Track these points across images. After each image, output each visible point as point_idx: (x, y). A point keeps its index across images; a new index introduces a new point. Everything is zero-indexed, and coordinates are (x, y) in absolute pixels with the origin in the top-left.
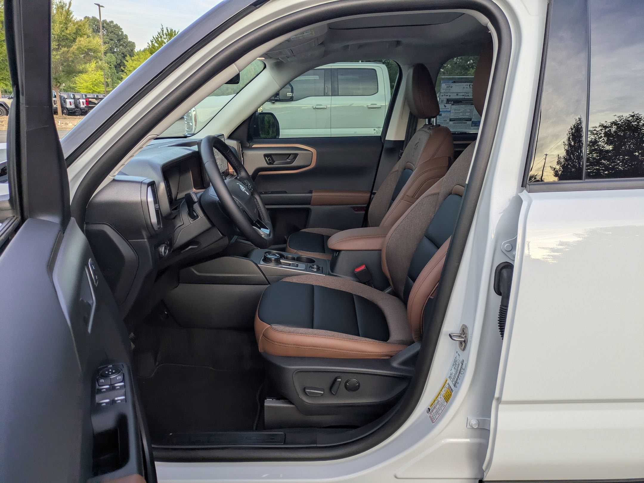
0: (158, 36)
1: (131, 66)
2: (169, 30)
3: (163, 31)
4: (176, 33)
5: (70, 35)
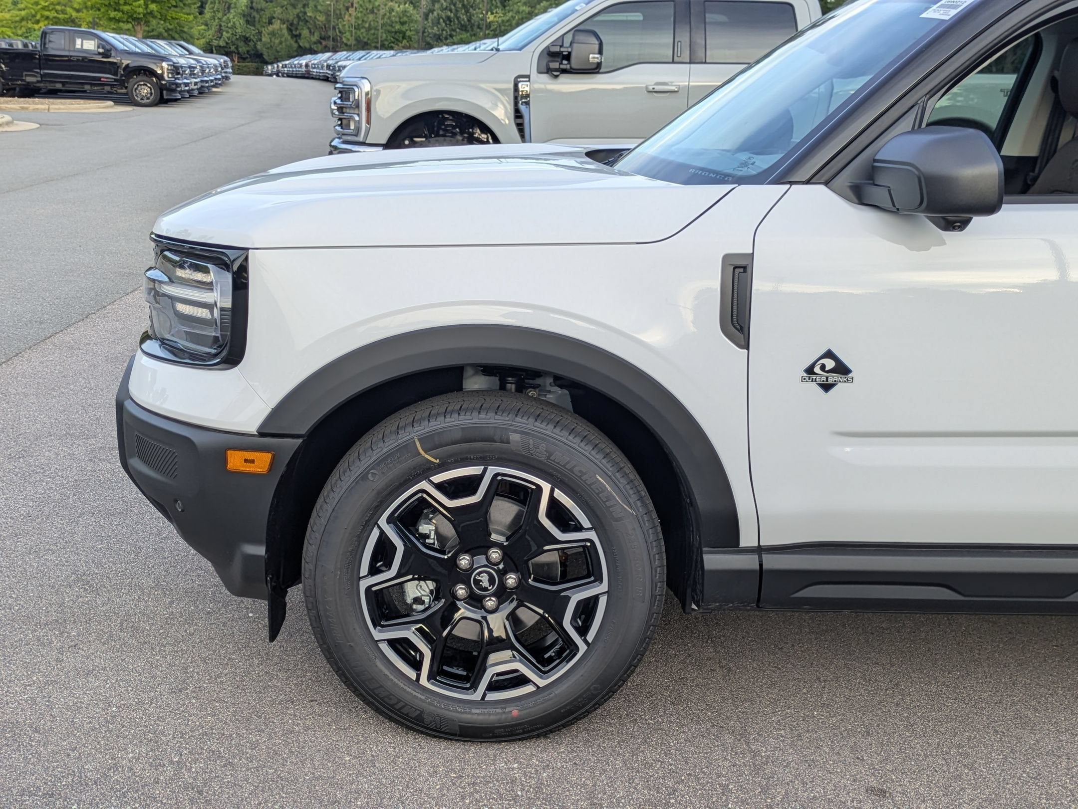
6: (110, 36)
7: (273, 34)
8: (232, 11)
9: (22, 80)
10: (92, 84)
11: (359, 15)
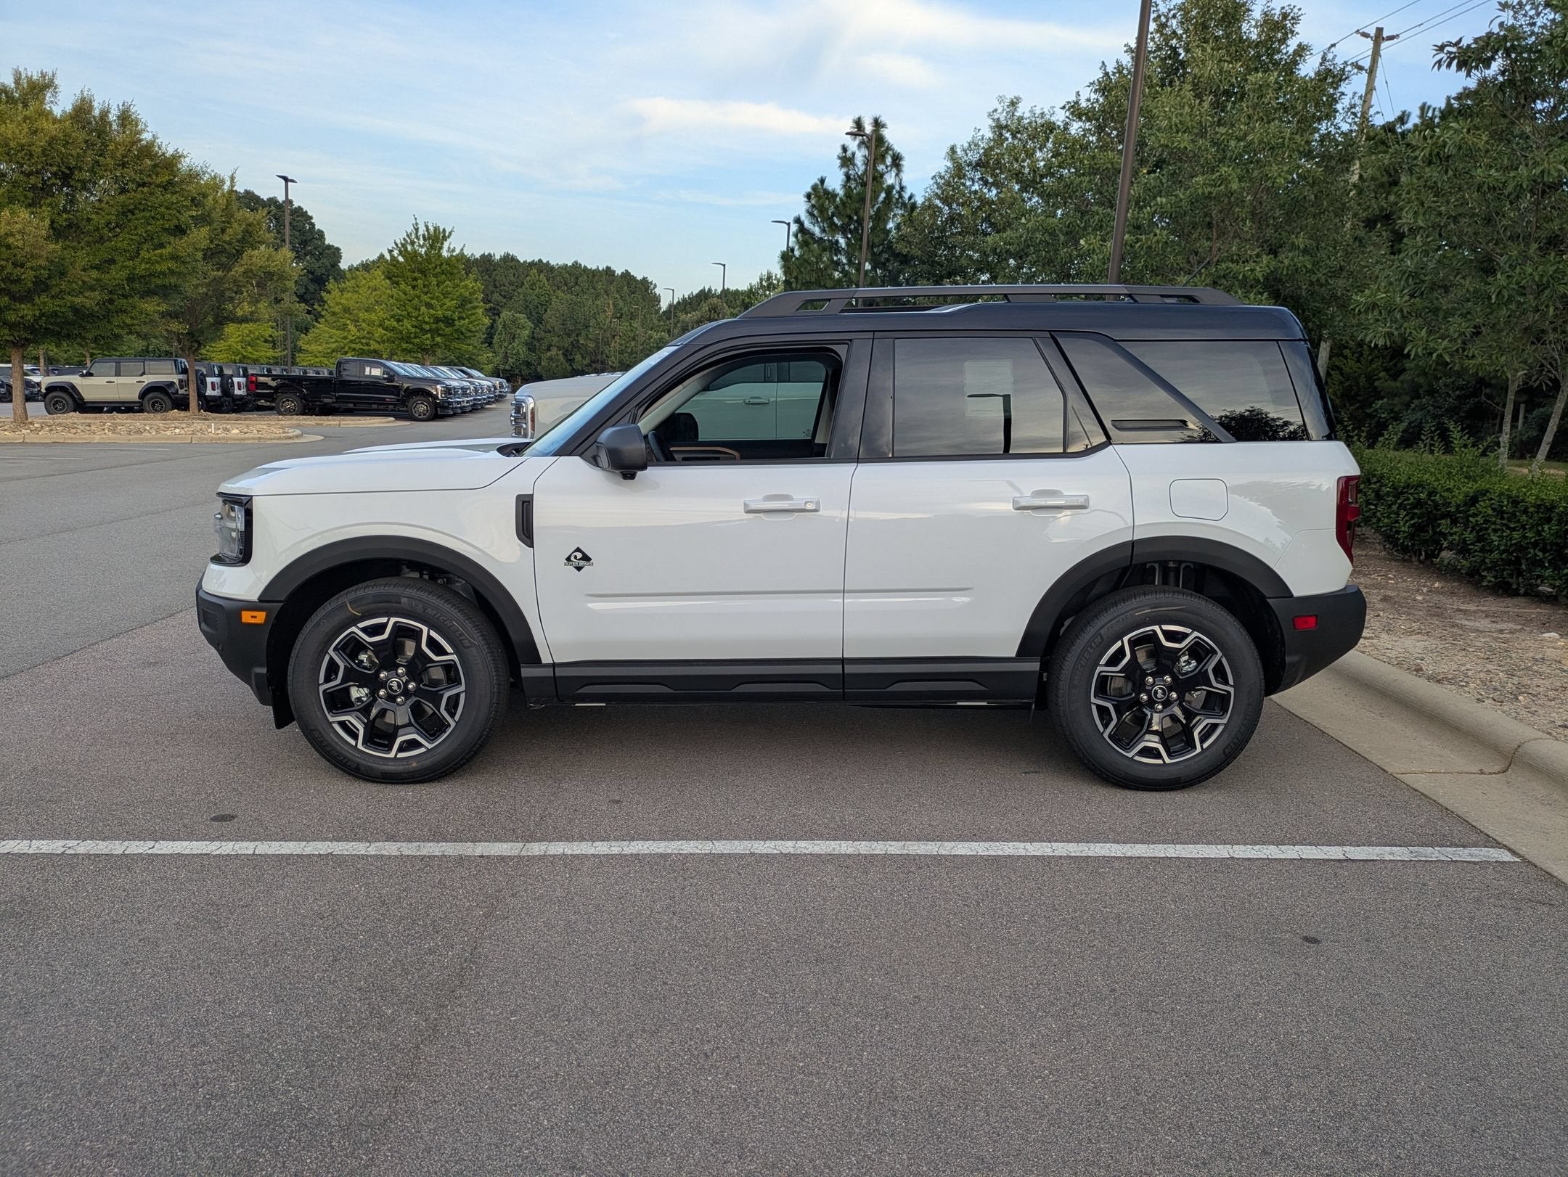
0: (404, 239)
1: (338, 304)
2: (432, 229)
3: (417, 230)
4: (447, 235)
5: (230, 243)
6: (393, 365)
7: (550, 359)
8: (516, 340)
9: (320, 402)
10: (378, 404)
11: (623, 342)
